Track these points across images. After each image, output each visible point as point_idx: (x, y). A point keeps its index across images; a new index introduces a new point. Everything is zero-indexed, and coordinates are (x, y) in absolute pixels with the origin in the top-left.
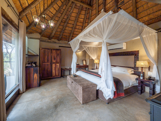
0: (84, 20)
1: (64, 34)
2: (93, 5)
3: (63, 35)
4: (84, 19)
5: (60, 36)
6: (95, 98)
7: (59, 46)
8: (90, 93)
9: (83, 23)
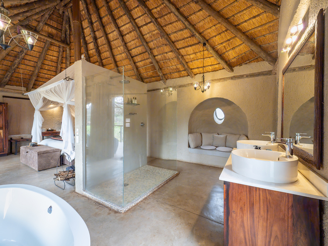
0: (58, 60)
1: (16, 75)
2: (70, 43)
3: (12, 76)
4: (58, 57)
5: (6, 78)
6: (59, 164)
7: (4, 97)
8: (50, 158)
9: (57, 63)
